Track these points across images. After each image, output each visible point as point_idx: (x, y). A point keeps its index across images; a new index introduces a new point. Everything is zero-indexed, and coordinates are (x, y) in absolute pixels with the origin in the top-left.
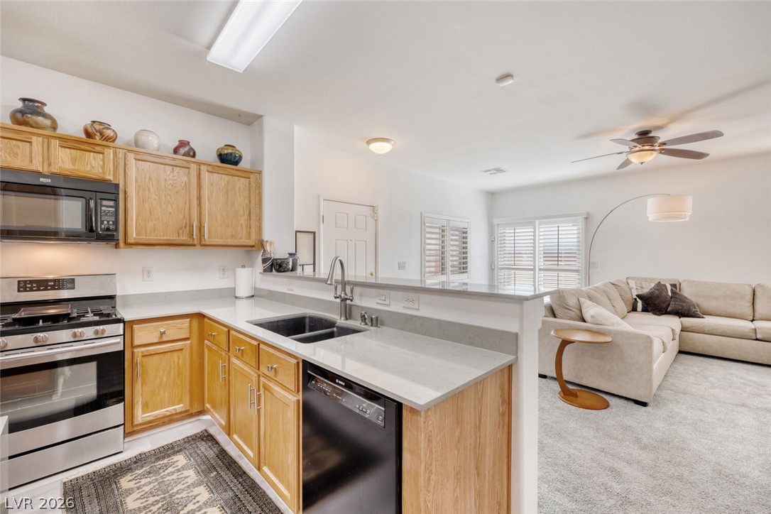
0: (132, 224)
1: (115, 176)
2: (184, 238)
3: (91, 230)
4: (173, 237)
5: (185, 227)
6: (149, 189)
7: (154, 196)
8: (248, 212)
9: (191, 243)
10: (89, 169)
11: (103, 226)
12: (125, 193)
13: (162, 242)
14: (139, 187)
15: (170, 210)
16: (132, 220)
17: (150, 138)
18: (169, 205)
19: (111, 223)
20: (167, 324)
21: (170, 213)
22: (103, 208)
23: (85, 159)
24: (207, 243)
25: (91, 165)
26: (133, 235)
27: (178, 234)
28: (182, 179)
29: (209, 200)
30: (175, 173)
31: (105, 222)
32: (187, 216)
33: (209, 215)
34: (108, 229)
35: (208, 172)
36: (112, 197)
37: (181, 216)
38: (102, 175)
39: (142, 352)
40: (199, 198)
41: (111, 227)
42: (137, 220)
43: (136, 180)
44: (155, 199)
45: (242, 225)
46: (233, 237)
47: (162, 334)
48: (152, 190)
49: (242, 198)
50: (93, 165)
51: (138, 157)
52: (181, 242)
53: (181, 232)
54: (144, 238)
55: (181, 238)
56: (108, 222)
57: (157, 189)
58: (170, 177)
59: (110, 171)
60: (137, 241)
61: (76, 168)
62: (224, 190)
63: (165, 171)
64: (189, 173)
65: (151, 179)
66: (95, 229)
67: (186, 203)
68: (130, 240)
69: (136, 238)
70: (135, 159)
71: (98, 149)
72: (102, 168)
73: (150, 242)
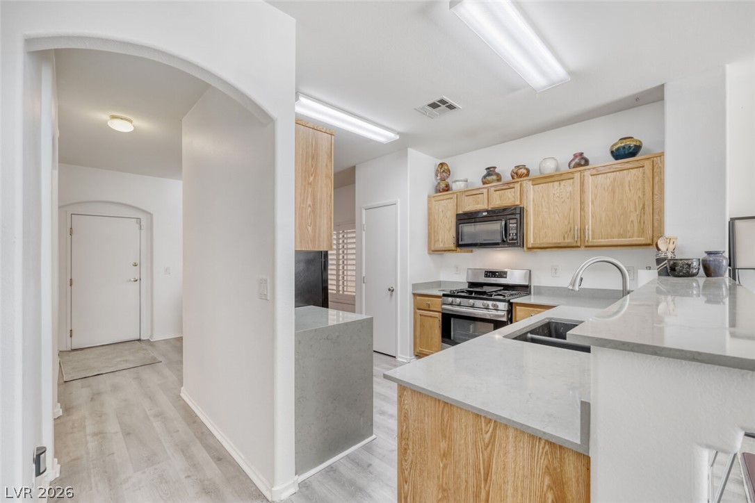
1: (521, 201)
2: (570, 241)
3: (503, 241)
4: (558, 240)
5: (570, 231)
6: (542, 204)
7: (545, 210)
8: (641, 206)
9: (575, 245)
10: (507, 200)
11: (510, 237)
13: (550, 245)
14: (535, 205)
15: (557, 218)
16: (530, 230)
17: (548, 164)
18: (557, 214)
19: (514, 234)
21: (557, 221)
22: (511, 225)
23: (506, 195)
24: (590, 244)
26: (531, 242)
27: (564, 238)
28: (568, 189)
29: (592, 203)
30: (562, 186)
31: (511, 234)
32: (571, 220)
33: (593, 217)
34: (513, 239)
35: (592, 175)
36: (519, 216)
37: (566, 222)
38: (513, 203)
40: (582, 203)
41: (515, 237)
42: (534, 230)
43: (533, 200)
45: (632, 221)
46: (620, 236)
49: (632, 192)
50: (509, 197)
51: (534, 183)
52: (565, 245)
53: (566, 236)
54: (538, 243)
55: (566, 241)
57: (548, 203)
58: (558, 191)
59: (517, 199)
60: (534, 246)
62: (610, 188)
63: (553, 187)
64: (573, 182)
65: (543, 197)
66: (505, 240)
67: (570, 210)
68: (530, 246)
69: (532, 244)
70: (533, 185)
71: (512, 185)
72: (514, 198)
73: (542, 246)
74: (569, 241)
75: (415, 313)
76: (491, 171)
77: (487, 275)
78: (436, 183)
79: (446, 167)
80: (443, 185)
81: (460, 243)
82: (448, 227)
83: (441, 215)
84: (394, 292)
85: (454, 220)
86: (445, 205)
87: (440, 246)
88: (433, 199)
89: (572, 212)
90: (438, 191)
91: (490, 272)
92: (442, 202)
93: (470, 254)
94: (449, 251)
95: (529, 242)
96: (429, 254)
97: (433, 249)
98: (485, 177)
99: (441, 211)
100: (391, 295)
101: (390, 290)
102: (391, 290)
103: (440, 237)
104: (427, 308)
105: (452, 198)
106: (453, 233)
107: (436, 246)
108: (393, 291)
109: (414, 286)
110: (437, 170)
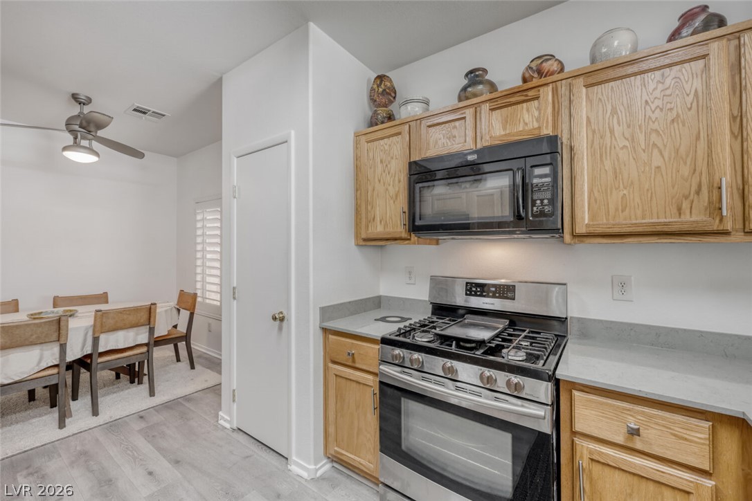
0: (583, 201)
1: (555, 127)
2: (694, 218)
3: (519, 217)
4: (666, 217)
5: (698, 192)
6: (612, 132)
7: (622, 143)
9: (715, 228)
10: (521, 129)
11: (535, 209)
12: (571, 149)
13: (640, 229)
14: (594, 132)
15: (657, 161)
16: (583, 193)
17: (618, 41)
18: (656, 152)
19: (546, 202)
20: (643, 413)
21: (658, 167)
22: (535, 180)
23: (517, 115)
25: (524, 121)
26: (584, 220)
27: (679, 210)
28: (687, 87)
30: (669, 80)
31: (538, 202)
32: (702, 165)
34: (542, 214)
36: (548, 159)
37: (686, 171)
38: (536, 132)
39: (591, 452)
41: (547, 209)
42: (591, 192)
44: (625, 147)
47: (634, 433)
48: (618, 130)
50: (527, 121)
51: (590, 80)
52: (686, 228)
53: (685, 205)
54: (603, 224)
55: (686, 217)
56: (542, 201)
57: (629, 126)
58: (657, 93)
59: (547, 122)
60: (591, 230)
61: (508, 132)
63: (644, 85)
64: (706, 68)
65: (614, 112)
66: (523, 214)
67: (698, 138)
68: (580, 229)
69: (588, 226)
70: (587, 86)
71: (531, 93)
72: (538, 120)
73: (616, 230)
74: (696, 216)
75: (326, 369)
76: (475, 76)
77: (470, 290)
78: (370, 114)
79: (388, 84)
80: (382, 112)
81: (418, 223)
82: (392, 191)
83: (380, 168)
84: (285, 323)
85: (403, 176)
86: (386, 147)
87: (378, 229)
88: (363, 139)
89: (702, 145)
90: (372, 123)
91: (478, 285)
92: (382, 142)
93: (433, 247)
94: (395, 239)
95: (578, 220)
96: (357, 245)
97: (364, 236)
98: (465, 89)
99: (378, 160)
100: (280, 328)
101: (275, 319)
102: (280, 319)
103: (378, 213)
104: (350, 364)
105: (399, 134)
106: (402, 203)
107: (370, 231)
108: (282, 320)
109: (326, 312)
110: (372, 89)
